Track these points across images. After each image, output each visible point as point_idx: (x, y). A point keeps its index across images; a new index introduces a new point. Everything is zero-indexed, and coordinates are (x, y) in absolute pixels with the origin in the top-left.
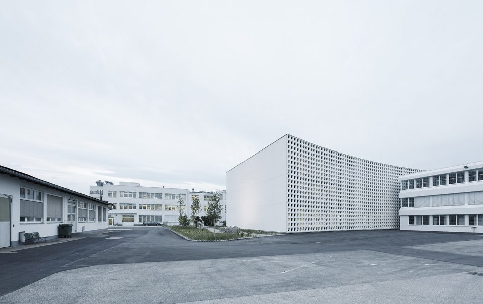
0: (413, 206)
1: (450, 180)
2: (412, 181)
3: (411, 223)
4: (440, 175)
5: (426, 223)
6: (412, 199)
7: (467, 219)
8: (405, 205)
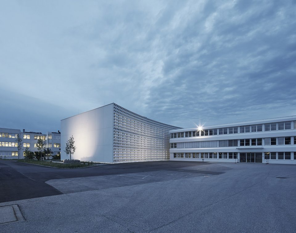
0: (176, 147)
1: (193, 135)
2: (175, 134)
3: (175, 157)
4: (189, 132)
5: (182, 157)
6: (175, 144)
7: (200, 155)
8: (172, 147)
